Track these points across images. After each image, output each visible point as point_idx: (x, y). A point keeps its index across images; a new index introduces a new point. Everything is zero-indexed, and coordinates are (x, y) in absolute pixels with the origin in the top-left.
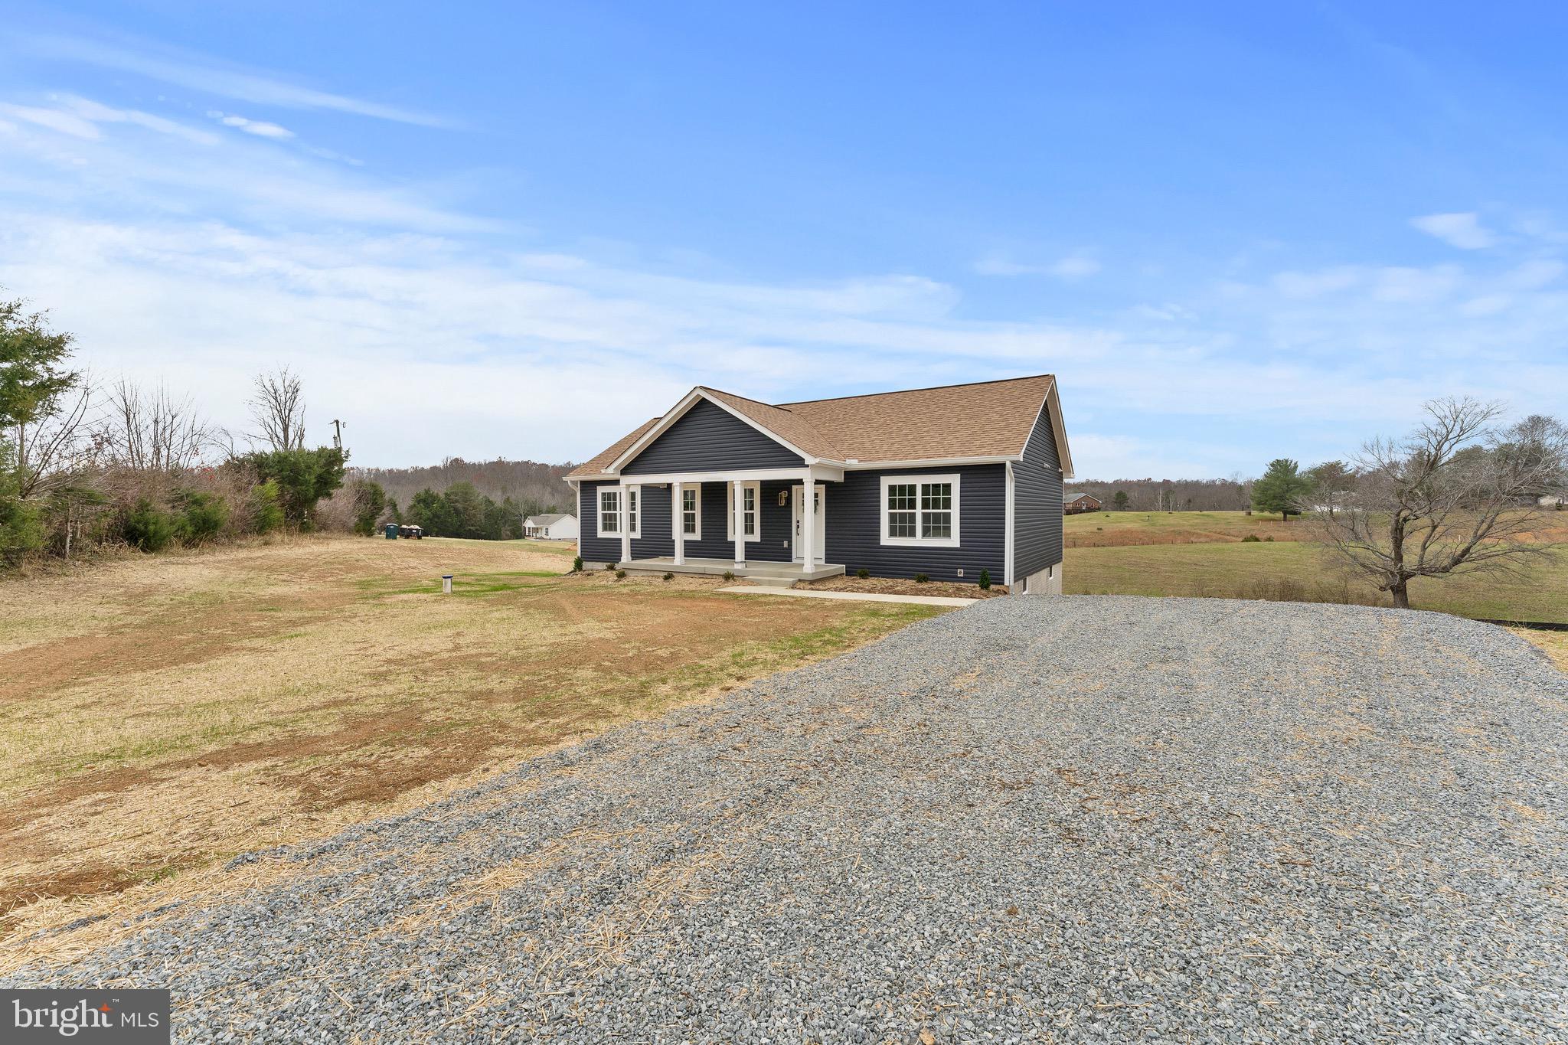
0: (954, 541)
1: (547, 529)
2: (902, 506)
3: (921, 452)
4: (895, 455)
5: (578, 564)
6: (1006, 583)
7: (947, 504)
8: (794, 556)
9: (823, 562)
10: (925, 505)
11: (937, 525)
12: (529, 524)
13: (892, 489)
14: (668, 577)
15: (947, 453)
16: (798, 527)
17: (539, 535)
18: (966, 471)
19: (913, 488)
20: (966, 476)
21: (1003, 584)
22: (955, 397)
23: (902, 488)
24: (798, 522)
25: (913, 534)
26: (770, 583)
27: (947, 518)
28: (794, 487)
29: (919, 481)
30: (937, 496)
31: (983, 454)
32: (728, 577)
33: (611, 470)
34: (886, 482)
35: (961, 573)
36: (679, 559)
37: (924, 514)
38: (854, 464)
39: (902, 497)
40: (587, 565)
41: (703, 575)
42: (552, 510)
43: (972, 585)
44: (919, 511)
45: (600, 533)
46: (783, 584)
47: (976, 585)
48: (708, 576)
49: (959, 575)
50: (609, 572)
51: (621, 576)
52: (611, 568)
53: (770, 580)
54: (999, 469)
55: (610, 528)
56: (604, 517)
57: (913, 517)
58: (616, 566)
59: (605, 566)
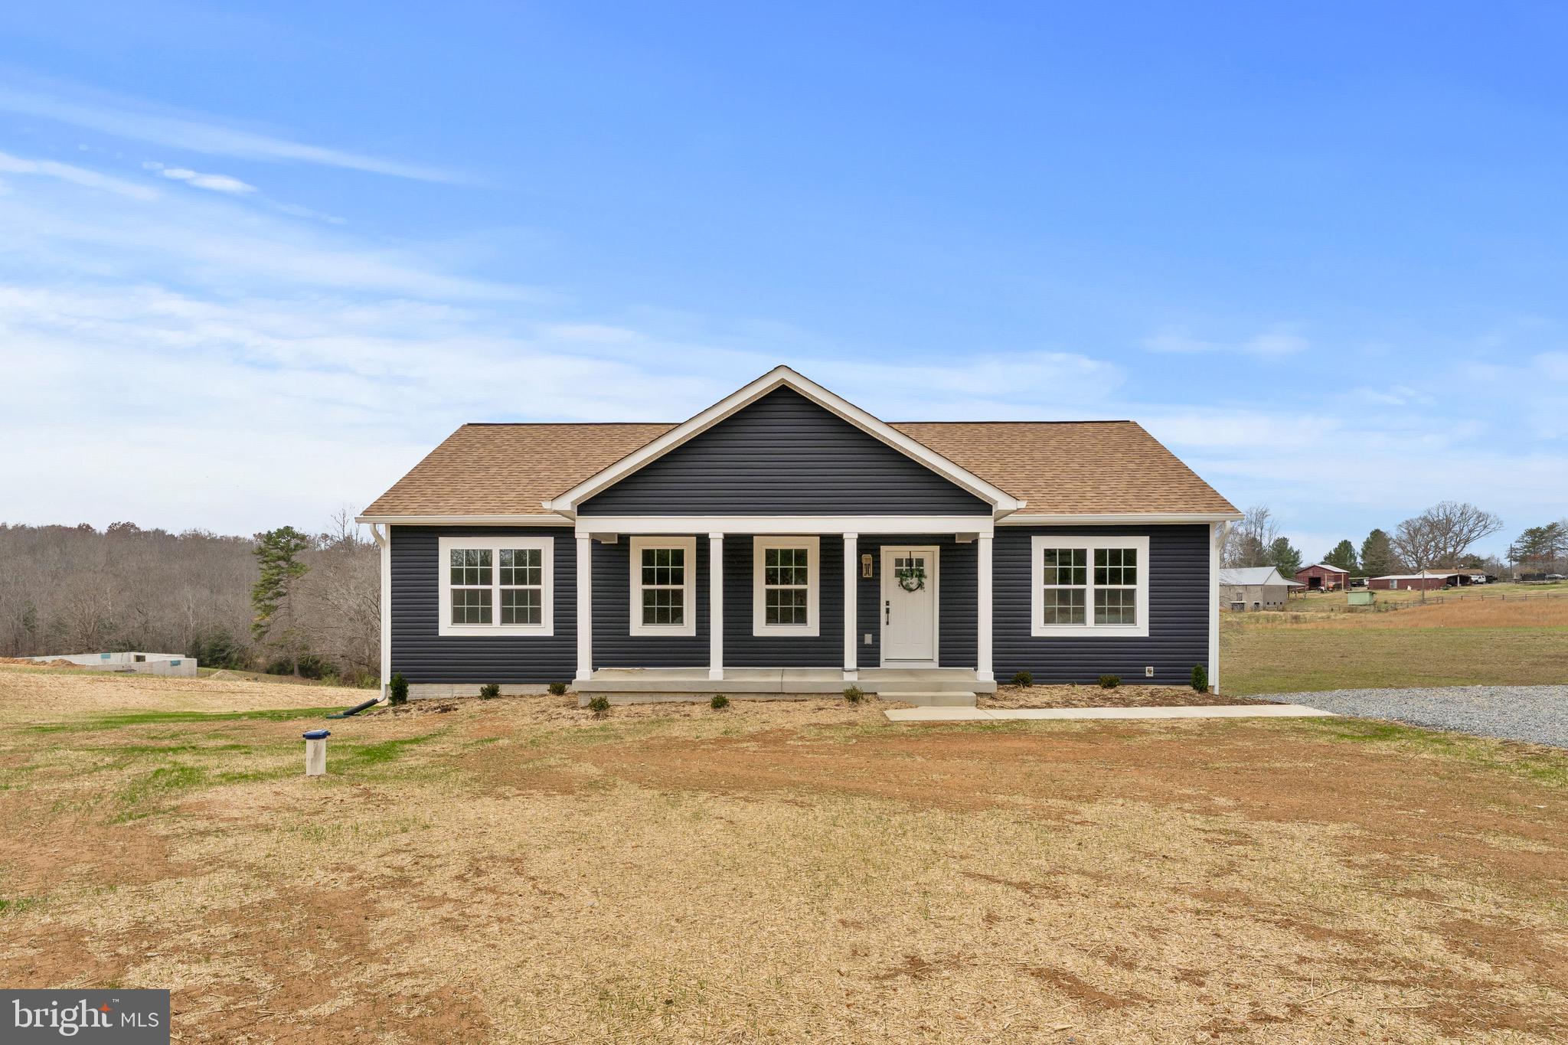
0: (1140, 628)
2: (1065, 579)
3: (1090, 504)
4: (1054, 507)
5: (399, 694)
6: (1211, 684)
7: (1131, 577)
8: (882, 659)
9: (935, 665)
10: (1100, 578)
11: (1116, 606)
13: (1049, 554)
14: (719, 703)
16: (888, 611)
18: (1156, 533)
19: (1081, 555)
20: (1156, 540)
21: (1207, 685)
23: (1065, 553)
24: (888, 603)
25: (1079, 618)
26: (934, 702)
27: (1130, 596)
28: (885, 547)
29: (1091, 545)
30: (1116, 566)
31: (1181, 510)
32: (853, 696)
34: (1039, 545)
35: (1149, 672)
37: (1097, 591)
39: (1065, 566)
40: (414, 691)
43: (1165, 687)
44: (1090, 587)
45: (447, 627)
46: (962, 702)
47: (1171, 687)
48: (788, 698)
49: (1148, 675)
50: (492, 703)
51: (600, 706)
52: (491, 693)
53: (933, 698)
54: (1201, 532)
55: (473, 618)
56: (457, 597)
57: (1081, 594)
58: (504, 689)
59: (476, 689)
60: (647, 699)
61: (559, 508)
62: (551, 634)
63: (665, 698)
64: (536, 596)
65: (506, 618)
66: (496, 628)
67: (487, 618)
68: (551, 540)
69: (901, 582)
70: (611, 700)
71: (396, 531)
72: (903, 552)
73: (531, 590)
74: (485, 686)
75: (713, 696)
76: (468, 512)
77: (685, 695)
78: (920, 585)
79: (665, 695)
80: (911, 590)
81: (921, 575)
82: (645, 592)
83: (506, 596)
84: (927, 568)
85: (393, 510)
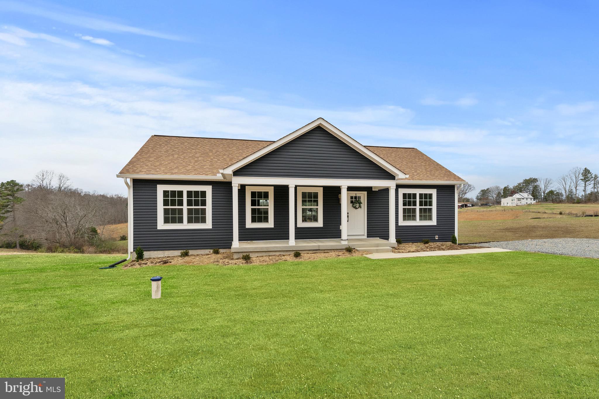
0: (434, 222)
2: (409, 204)
5: (140, 256)
7: (431, 204)
9: (365, 237)
10: (421, 204)
11: (426, 214)
13: (404, 195)
14: (298, 255)
16: (348, 216)
18: (439, 188)
19: (415, 195)
20: (439, 190)
23: (409, 195)
25: (414, 218)
27: (430, 210)
29: (418, 192)
30: (426, 200)
31: (449, 180)
32: (350, 250)
34: (401, 191)
35: (437, 237)
37: (420, 209)
39: (409, 200)
40: (146, 254)
43: (442, 243)
44: (418, 207)
45: (161, 225)
46: (387, 251)
47: (444, 243)
48: (321, 251)
49: (436, 239)
50: (187, 259)
51: (247, 258)
52: (186, 254)
53: (377, 250)
54: (452, 188)
55: (174, 221)
56: (166, 211)
57: (414, 210)
58: (191, 252)
59: (178, 253)
60: (264, 254)
61: (225, 173)
62: (211, 227)
64: (204, 211)
65: (190, 221)
66: (185, 225)
67: (181, 221)
68: (211, 187)
69: (353, 205)
70: (251, 255)
71: (136, 182)
72: (353, 193)
73: (201, 209)
74: (182, 251)
75: (293, 252)
76: (172, 174)
77: (280, 252)
78: (360, 207)
79: (272, 252)
80: (357, 208)
81: (360, 203)
82: (252, 209)
83: (190, 211)
84: (362, 200)
85: (134, 172)
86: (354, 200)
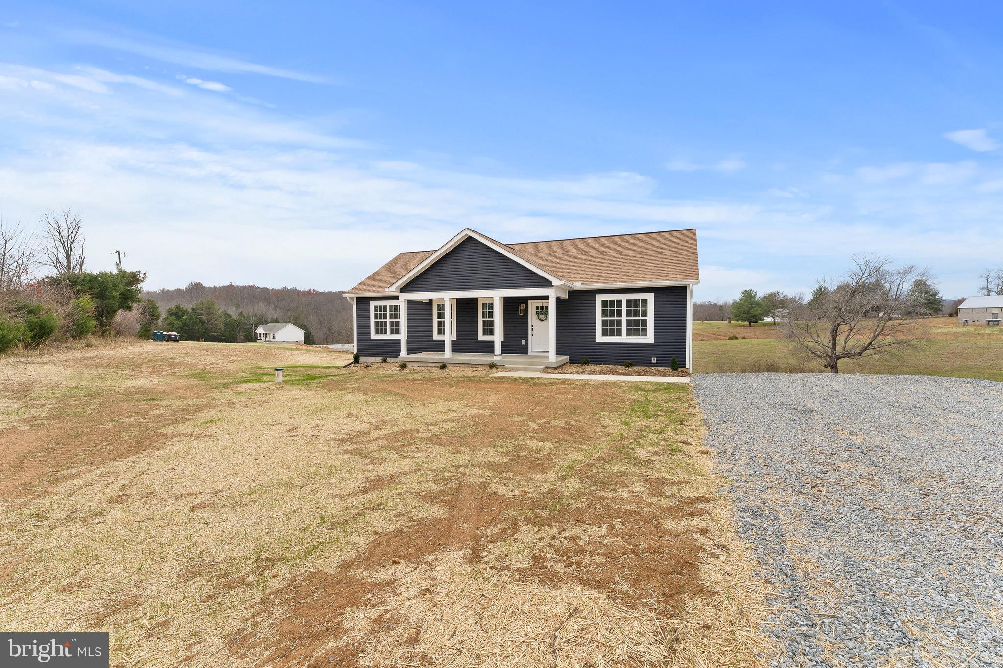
0: (649, 338)
1: (274, 335)
2: (612, 315)
3: (625, 278)
4: (606, 280)
5: (356, 360)
6: (687, 366)
7: (645, 313)
8: (530, 351)
10: (629, 313)
11: (638, 327)
12: (260, 330)
13: (604, 303)
14: (443, 366)
15: (644, 279)
16: (532, 330)
17: (268, 339)
18: (659, 291)
19: (619, 302)
20: (658, 295)
21: (685, 367)
22: (631, 241)
23: (612, 302)
24: (532, 326)
25: (619, 333)
26: (525, 370)
27: (645, 323)
28: (530, 302)
29: (624, 298)
30: (636, 308)
31: (671, 280)
32: (492, 366)
33: (393, 288)
34: (599, 299)
35: (654, 360)
36: (448, 354)
37: (628, 321)
38: (578, 286)
39: (612, 308)
40: (363, 359)
41: (468, 364)
42: (276, 321)
43: (663, 368)
44: (624, 318)
45: (374, 336)
46: (536, 370)
47: (666, 368)
48: (473, 366)
49: (653, 362)
50: (383, 364)
51: (403, 367)
52: (385, 361)
53: (524, 368)
54: (681, 291)
55: (382, 332)
56: (376, 324)
57: (619, 322)
58: (389, 359)
59: (379, 359)
61: (393, 290)
63: (429, 364)
64: (400, 324)
65: (391, 332)
66: (389, 336)
67: (386, 332)
69: (538, 316)
70: (407, 363)
71: (357, 299)
72: (539, 303)
73: (398, 321)
74: (382, 358)
75: (443, 363)
77: (434, 363)
78: (545, 318)
80: (542, 320)
81: (546, 313)
82: (439, 321)
83: (391, 324)
84: (550, 310)
86: (540, 310)
